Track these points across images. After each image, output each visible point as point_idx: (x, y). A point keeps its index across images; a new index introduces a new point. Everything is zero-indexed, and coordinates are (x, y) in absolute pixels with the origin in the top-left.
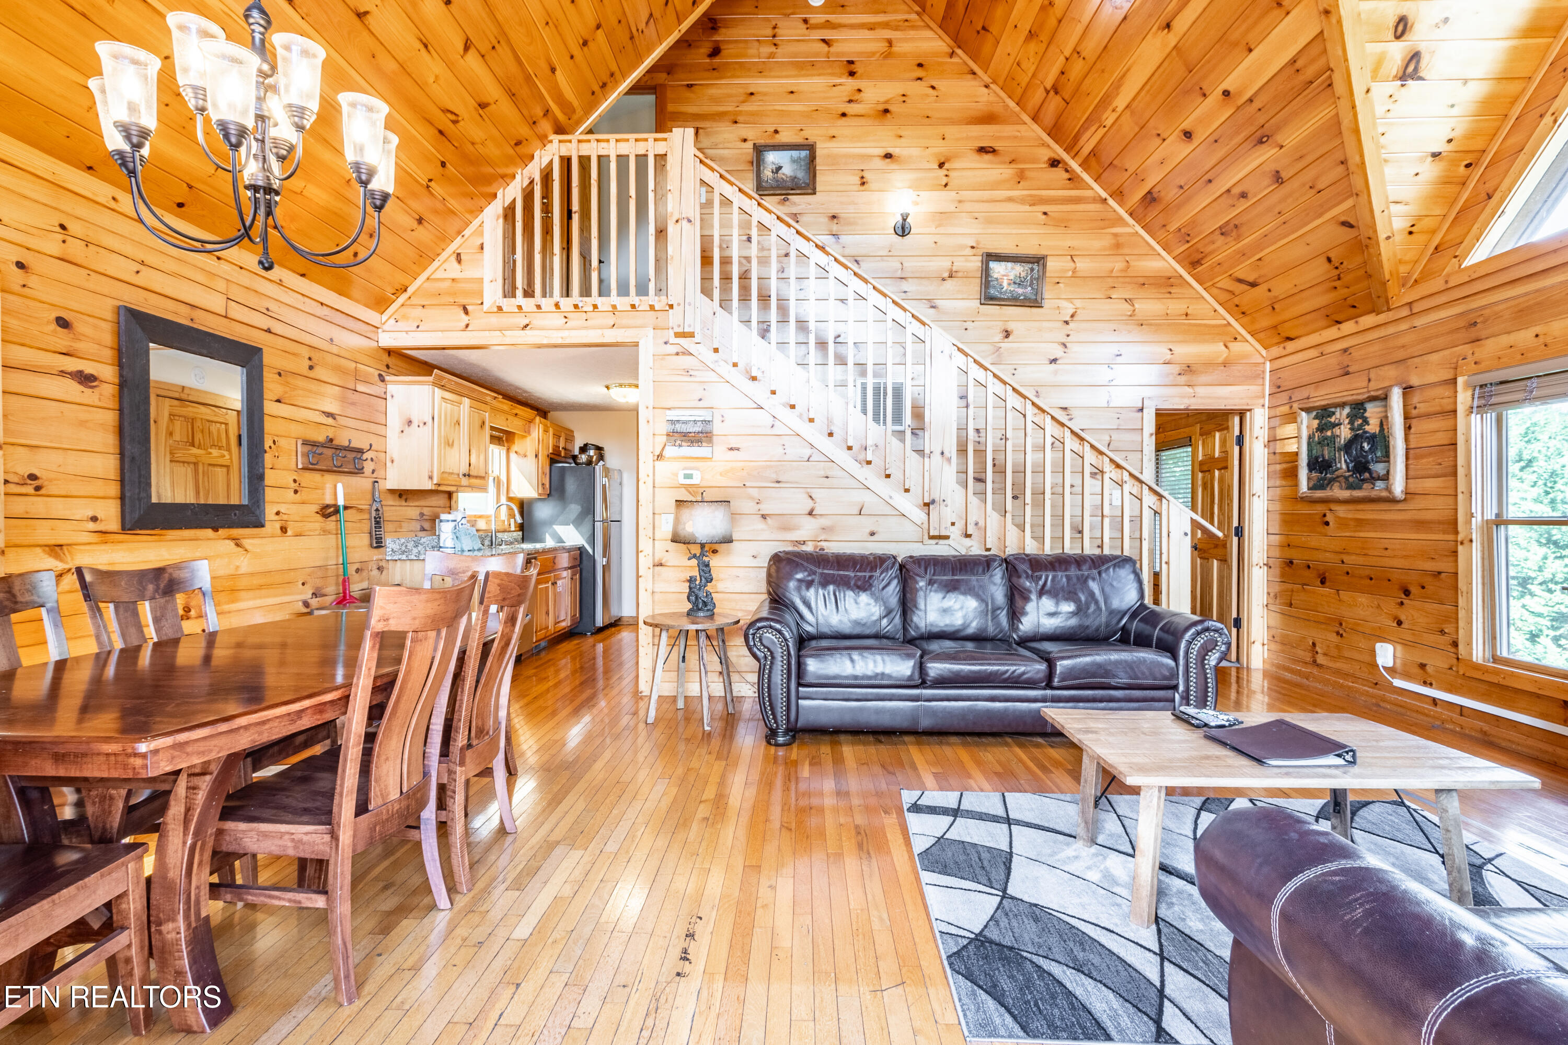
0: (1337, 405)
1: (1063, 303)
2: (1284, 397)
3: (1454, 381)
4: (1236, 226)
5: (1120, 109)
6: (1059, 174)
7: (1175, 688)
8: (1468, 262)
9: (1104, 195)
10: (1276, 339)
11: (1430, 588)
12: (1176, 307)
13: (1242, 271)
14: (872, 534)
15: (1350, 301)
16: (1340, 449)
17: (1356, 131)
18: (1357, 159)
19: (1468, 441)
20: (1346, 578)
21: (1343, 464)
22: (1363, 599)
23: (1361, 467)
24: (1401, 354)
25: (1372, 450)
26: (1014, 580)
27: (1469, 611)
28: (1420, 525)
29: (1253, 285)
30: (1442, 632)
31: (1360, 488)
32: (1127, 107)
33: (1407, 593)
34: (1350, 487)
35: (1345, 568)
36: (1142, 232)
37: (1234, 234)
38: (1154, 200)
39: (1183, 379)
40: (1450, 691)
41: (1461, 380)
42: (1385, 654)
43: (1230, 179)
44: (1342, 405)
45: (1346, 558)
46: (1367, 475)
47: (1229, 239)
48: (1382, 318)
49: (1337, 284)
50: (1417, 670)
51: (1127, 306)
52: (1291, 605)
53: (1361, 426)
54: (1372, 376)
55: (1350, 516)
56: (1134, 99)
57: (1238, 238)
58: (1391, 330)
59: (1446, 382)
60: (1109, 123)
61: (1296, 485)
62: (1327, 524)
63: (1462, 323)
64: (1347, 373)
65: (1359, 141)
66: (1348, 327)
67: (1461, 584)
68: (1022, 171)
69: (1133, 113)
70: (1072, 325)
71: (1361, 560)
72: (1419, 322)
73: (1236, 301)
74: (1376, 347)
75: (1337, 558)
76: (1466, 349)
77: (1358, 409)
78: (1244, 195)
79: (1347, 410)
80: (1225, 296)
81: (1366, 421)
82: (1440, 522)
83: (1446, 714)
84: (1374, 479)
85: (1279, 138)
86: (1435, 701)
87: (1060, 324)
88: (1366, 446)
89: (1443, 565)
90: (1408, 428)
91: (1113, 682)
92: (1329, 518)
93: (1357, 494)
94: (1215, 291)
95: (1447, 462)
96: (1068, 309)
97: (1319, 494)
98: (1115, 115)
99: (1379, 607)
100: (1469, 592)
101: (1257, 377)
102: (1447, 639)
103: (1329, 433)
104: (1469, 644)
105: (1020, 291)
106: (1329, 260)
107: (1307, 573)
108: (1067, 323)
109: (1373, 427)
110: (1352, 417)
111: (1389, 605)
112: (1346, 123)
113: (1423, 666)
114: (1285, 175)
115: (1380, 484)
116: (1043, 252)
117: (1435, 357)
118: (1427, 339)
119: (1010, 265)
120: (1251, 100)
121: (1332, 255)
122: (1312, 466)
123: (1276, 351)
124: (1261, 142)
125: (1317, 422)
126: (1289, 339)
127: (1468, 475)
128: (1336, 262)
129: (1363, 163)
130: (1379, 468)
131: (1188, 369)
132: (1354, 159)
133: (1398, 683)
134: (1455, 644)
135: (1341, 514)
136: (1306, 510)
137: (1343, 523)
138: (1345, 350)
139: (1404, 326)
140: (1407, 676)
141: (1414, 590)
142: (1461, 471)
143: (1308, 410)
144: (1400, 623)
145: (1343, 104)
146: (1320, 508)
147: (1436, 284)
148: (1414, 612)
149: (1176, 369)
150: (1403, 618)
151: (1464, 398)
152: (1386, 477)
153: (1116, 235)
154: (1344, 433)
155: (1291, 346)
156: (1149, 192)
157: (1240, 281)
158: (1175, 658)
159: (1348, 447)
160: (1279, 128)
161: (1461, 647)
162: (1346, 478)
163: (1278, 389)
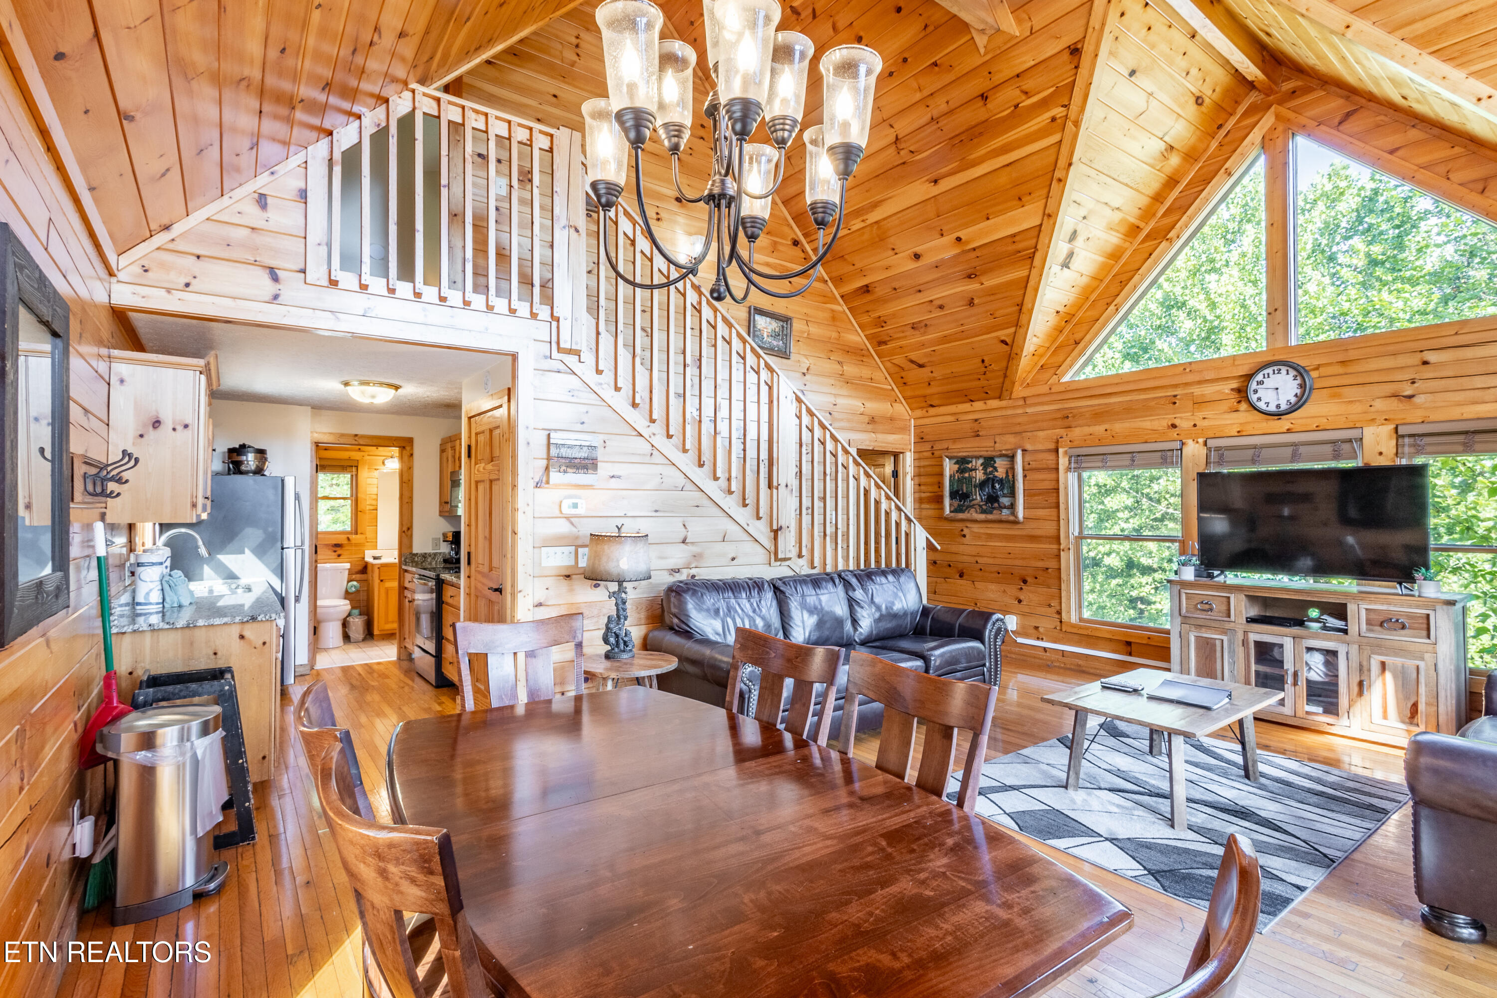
0: (972, 457)
1: (803, 359)
2: (927, 447)
3: (1057, 451)
4: (926, 325)
5: (868, 222)
6: (796, 251)
7: (984, 665)
8: (1066, 378)
9: (826, 278)
10: (924, 404)
11: (1041, 579)
12: (866, 372)
13: (913, 356)
14: (733, 559)
15: (986, 389)
16: (975, 486)
17: (1036, 290)
18: (1030, 306)
19: (1066, 488)
20: (980, 573)
21: (978, 497)
22: (993, 587)
23: (992, 499)
24: (1018, 429)
25: (1002, 489)
26: (850, 593)
27: (1069, 592)
28: (1033, 538)
29: (921, 366)
30: (1050, 606)
31: (991, 513)
32: (876, 222)
33: (1025, 582)
34: (984, 512)
35: (979, 566)
36: (847, 311)
37: (922, 330)
38: (868, 291)
39: (870, 427)
40: (1055, 642)
41: (1061, 451)
42: (1012, 622)
43: (937, 294)
44: (978, 458)
45: (980, 560)
46: (996, 505)
47: (917, 332)
48: (1003, 403)
49: (982, 377)
50: (1034, 631)
51: (838, 367)
52: (935, 593)
53: (991, 473)
54: (997, 440)
55: (982, 531)
56: (884, 219)
57: (924, 334)
58: (1010, 412)
59: (1049, 451)
60: (854, 228)
61: (942, 509)
62: (964, 536)
63: (1059, 415)
64: (978, 436)
65: (1036, 296)
66: (978, 405)
67: (1063, 576)
68: (775, 243)
69: (879, 228)
70: (808, 377)
71: (991, 561)
72: (1029, 410)
73: (903, 374)
74: (999, 422)
75: (973, 560)
76: (1062, 432)
77: (989, 461)
78: (941, 307)
79: (981, 461)
80: (894, 369)
81: (996, 469)
82: (1047, 537)
83: (1054, 657)
84: (1001, 507)
85: (983, 279)
86: (1045, 649)
87: (800, 375)
88: (997, 486)
89: (1052, 564)
90: (1025, 476)
91: (958, 667)
92: (966, 531)
93: (990, 517)
94: (889, 365)
95: (1052, 500)
96: (806, 363)
97: (961, 516)
98: (862, 225)
99: (1004, 591)
100: (1069, 581)
101: (904, 429)
102: (1053, 610)
103: (967, 475)
104: (1069, 612)
105: (775, 343)
106: (983, 361)
107: (948, 570)
108: (804, 374)
109: (1001, 473)
110: (985, 466)
111: (1012, 590)
112: (1031, 283)
113: (1036, 628)
114: (976, 301)
115: (1005, 512)
116: (790, 314)
117: (1041, 434)
118: (1036, 422)
119: (768, 319)
120: (974, 249)
121: (986, 359)
122: (953, 495)
123: (919, 413)
124: (969, 277)
125: (957, 466)
126: (932, 406)
127: (1067, 509)
128: (986, 363)
129: (1032, 309)
130: (1005, 501)
131: (872, 420)
132: (1027, 305)
133: (1020, 640)
134: (1059, 613)
135: (976, 530)
136: (947, 526)
137: (977, 536)
138: (976, 420)
139: (1020, 411)
140: (1026, 635)
141: (1029, 580)
142: (1062, 506)
143: (950, 458)
144: (1020, 601)
145: (1034, 272)
146: (960, 525)
147: (1044, 389)
148: (1030, 595)
149: (867, 419)
150: (1022, 598)
151: (1063, 462)
152: (1012, 507)
153: (833, 311)
154: (979, 475)
155: (932, 411)
156: (867, 286)
157: (912, 362)
158: (983, 642)
159: (982, 485)
160: (984, 272)
161: (1064, 614)
162: (980, 506)
163: (921, 439)
